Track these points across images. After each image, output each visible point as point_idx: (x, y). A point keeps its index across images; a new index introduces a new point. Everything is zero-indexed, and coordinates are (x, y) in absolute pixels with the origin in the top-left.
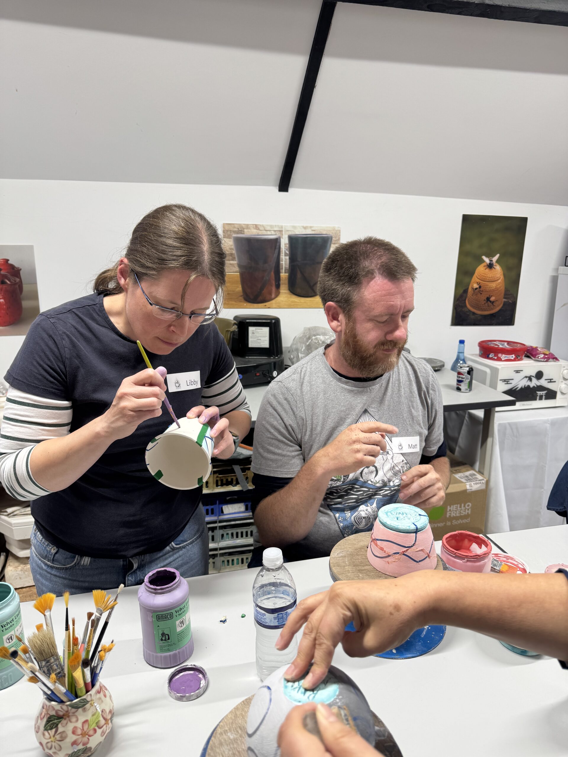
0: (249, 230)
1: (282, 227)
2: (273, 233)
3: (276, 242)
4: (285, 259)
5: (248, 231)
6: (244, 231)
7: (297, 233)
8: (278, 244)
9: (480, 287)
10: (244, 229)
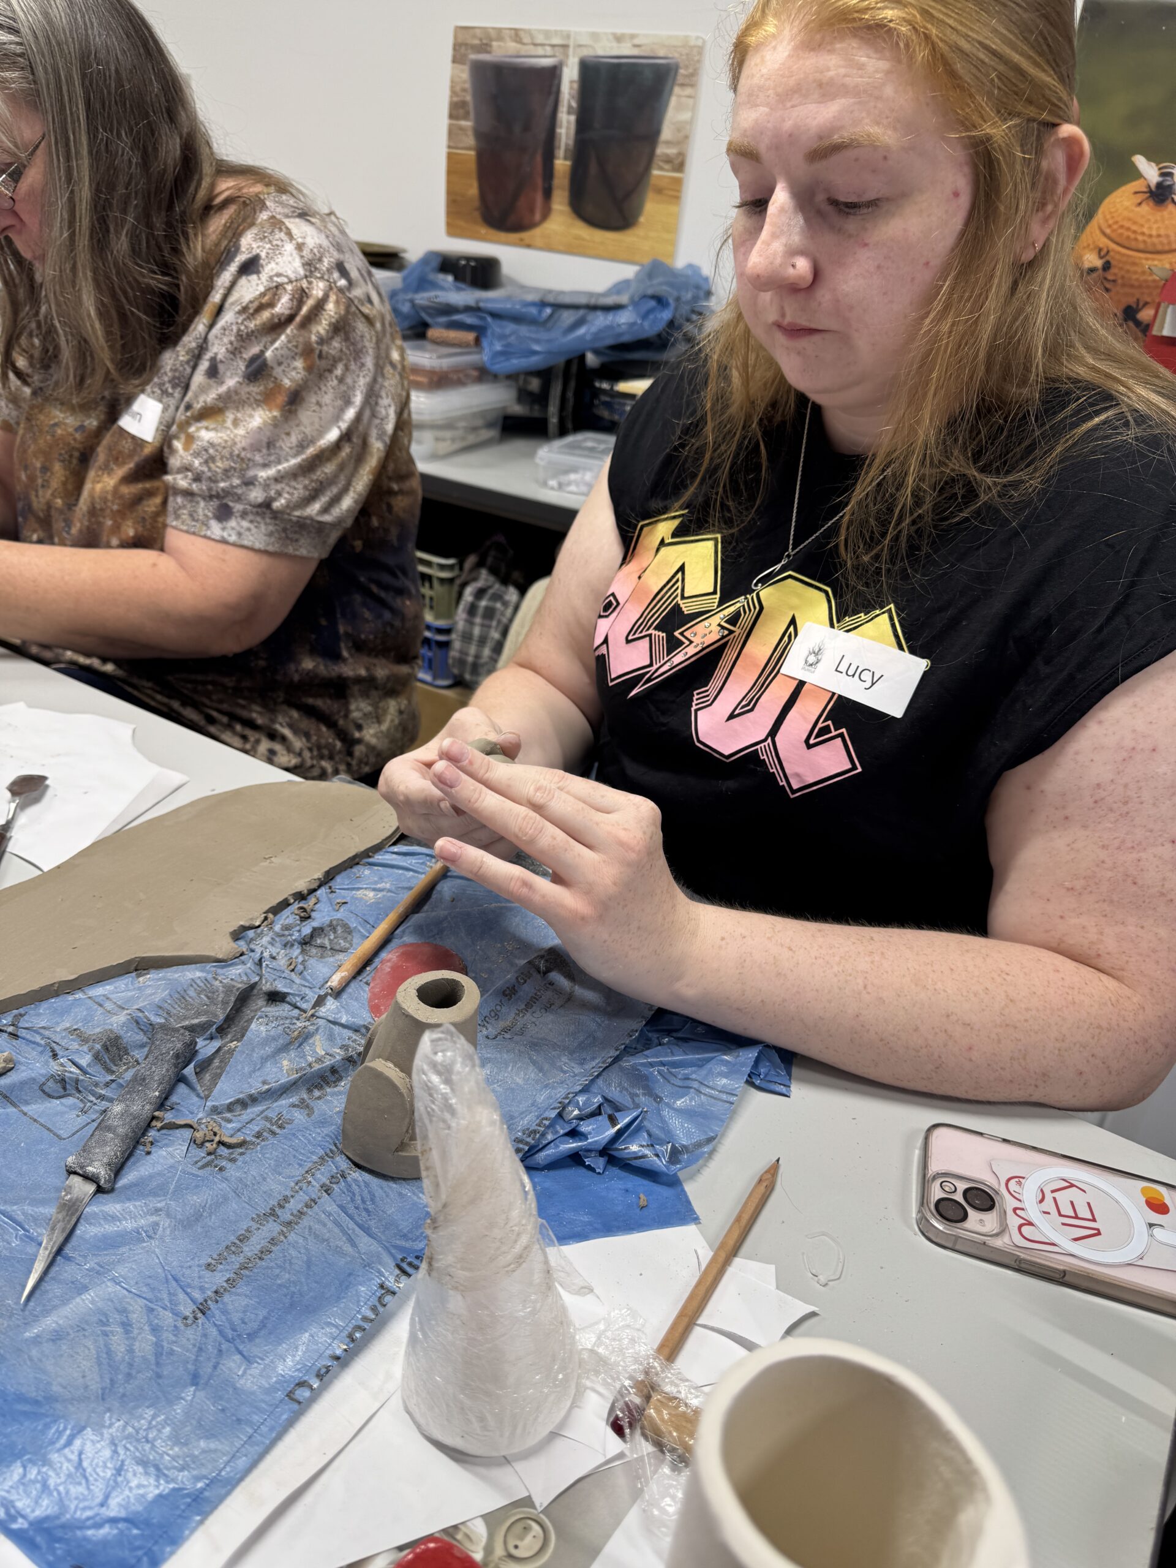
0: (502, 44)
1: (568, 36)
2: (549, 51)
3: (552, 74)
4: (568, 122)
5: (500, 47)
6: (490, 46)
7: (600, 52)
8: (556, 82)
9: (1107, 266)
10: (491, 40)
